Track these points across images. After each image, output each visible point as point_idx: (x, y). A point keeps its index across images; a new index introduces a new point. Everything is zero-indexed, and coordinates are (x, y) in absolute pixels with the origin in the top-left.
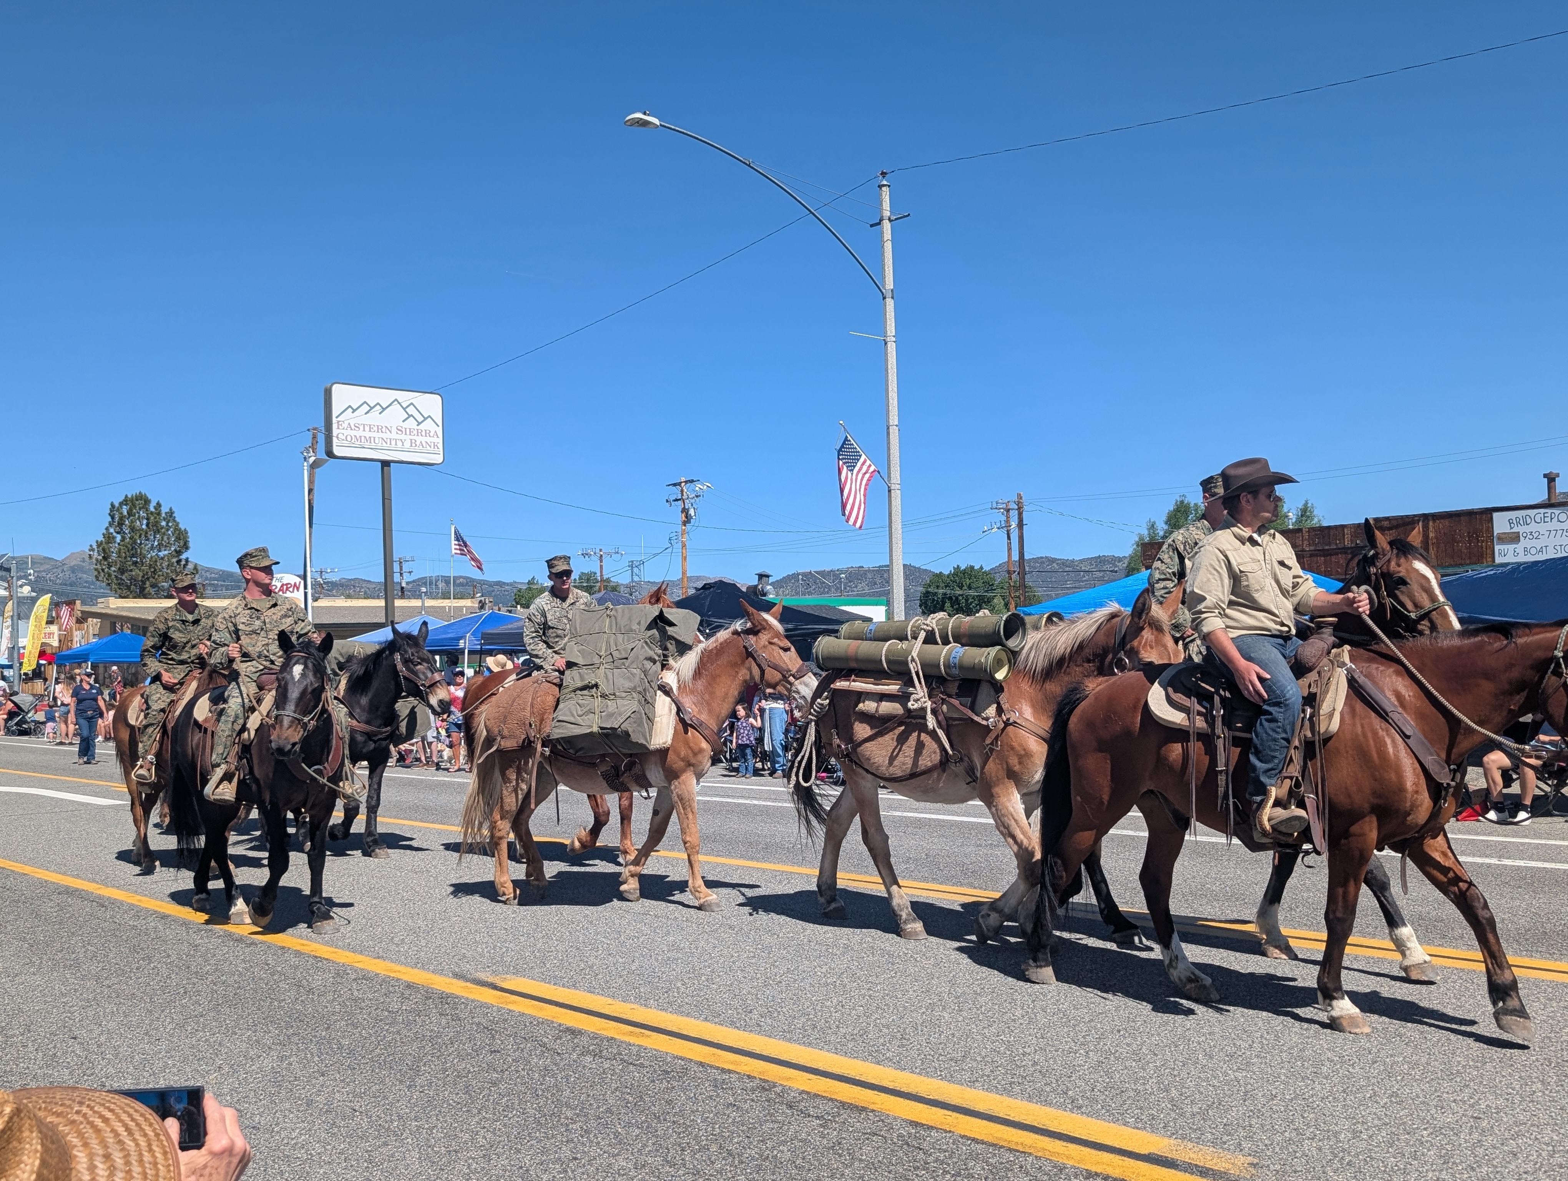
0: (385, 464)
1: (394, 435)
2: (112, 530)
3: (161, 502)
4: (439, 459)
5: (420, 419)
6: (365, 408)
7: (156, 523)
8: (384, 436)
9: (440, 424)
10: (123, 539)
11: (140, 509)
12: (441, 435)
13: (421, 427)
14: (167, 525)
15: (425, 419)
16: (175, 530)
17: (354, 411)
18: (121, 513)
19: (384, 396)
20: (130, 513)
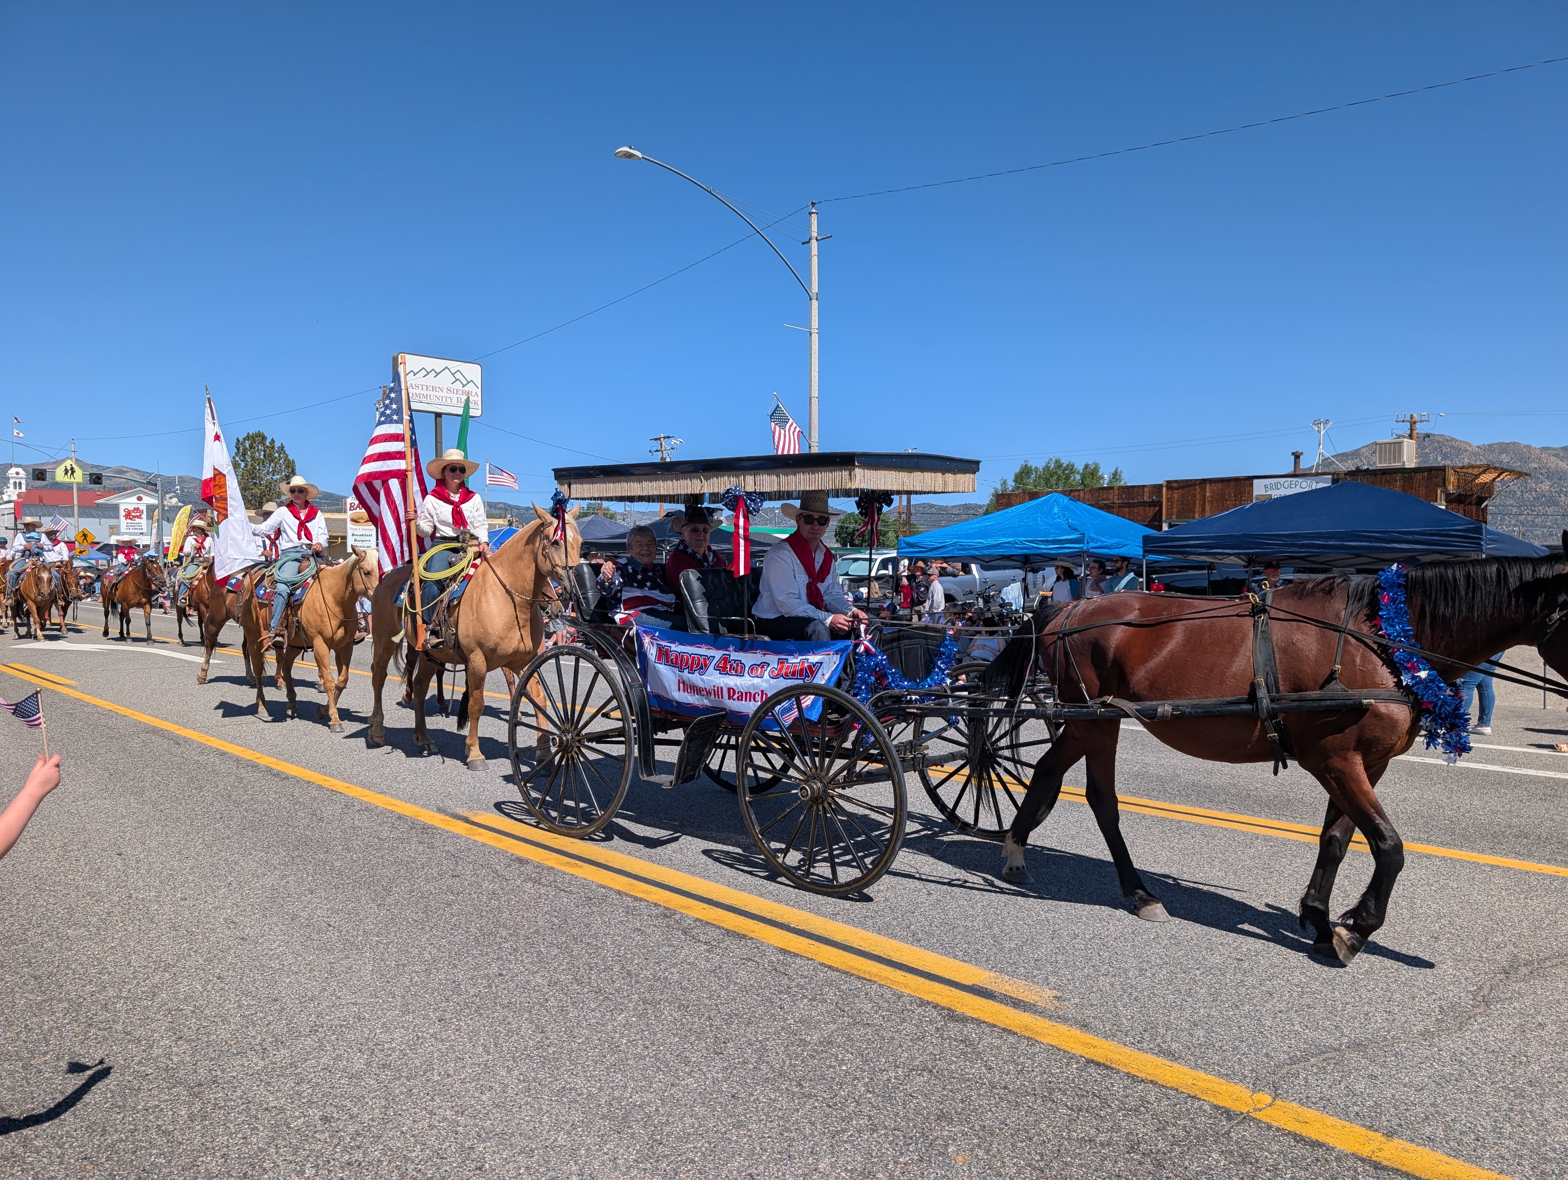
0: (438, 415)
1: (445, 394)
3: (275, 439)
5: (465, 382)
6: (424, 373)
7: (272, 454)
8: (437, 394)
9: (480, 386)
11: (259, 444)
12: (480, 395)
13: (466, 388)
14: (279, 456)
15: (469, 382)
16: (286, 459)
17: (415, 374)
18: (245, 447)
19: (438, 364)
20: (251, 446)
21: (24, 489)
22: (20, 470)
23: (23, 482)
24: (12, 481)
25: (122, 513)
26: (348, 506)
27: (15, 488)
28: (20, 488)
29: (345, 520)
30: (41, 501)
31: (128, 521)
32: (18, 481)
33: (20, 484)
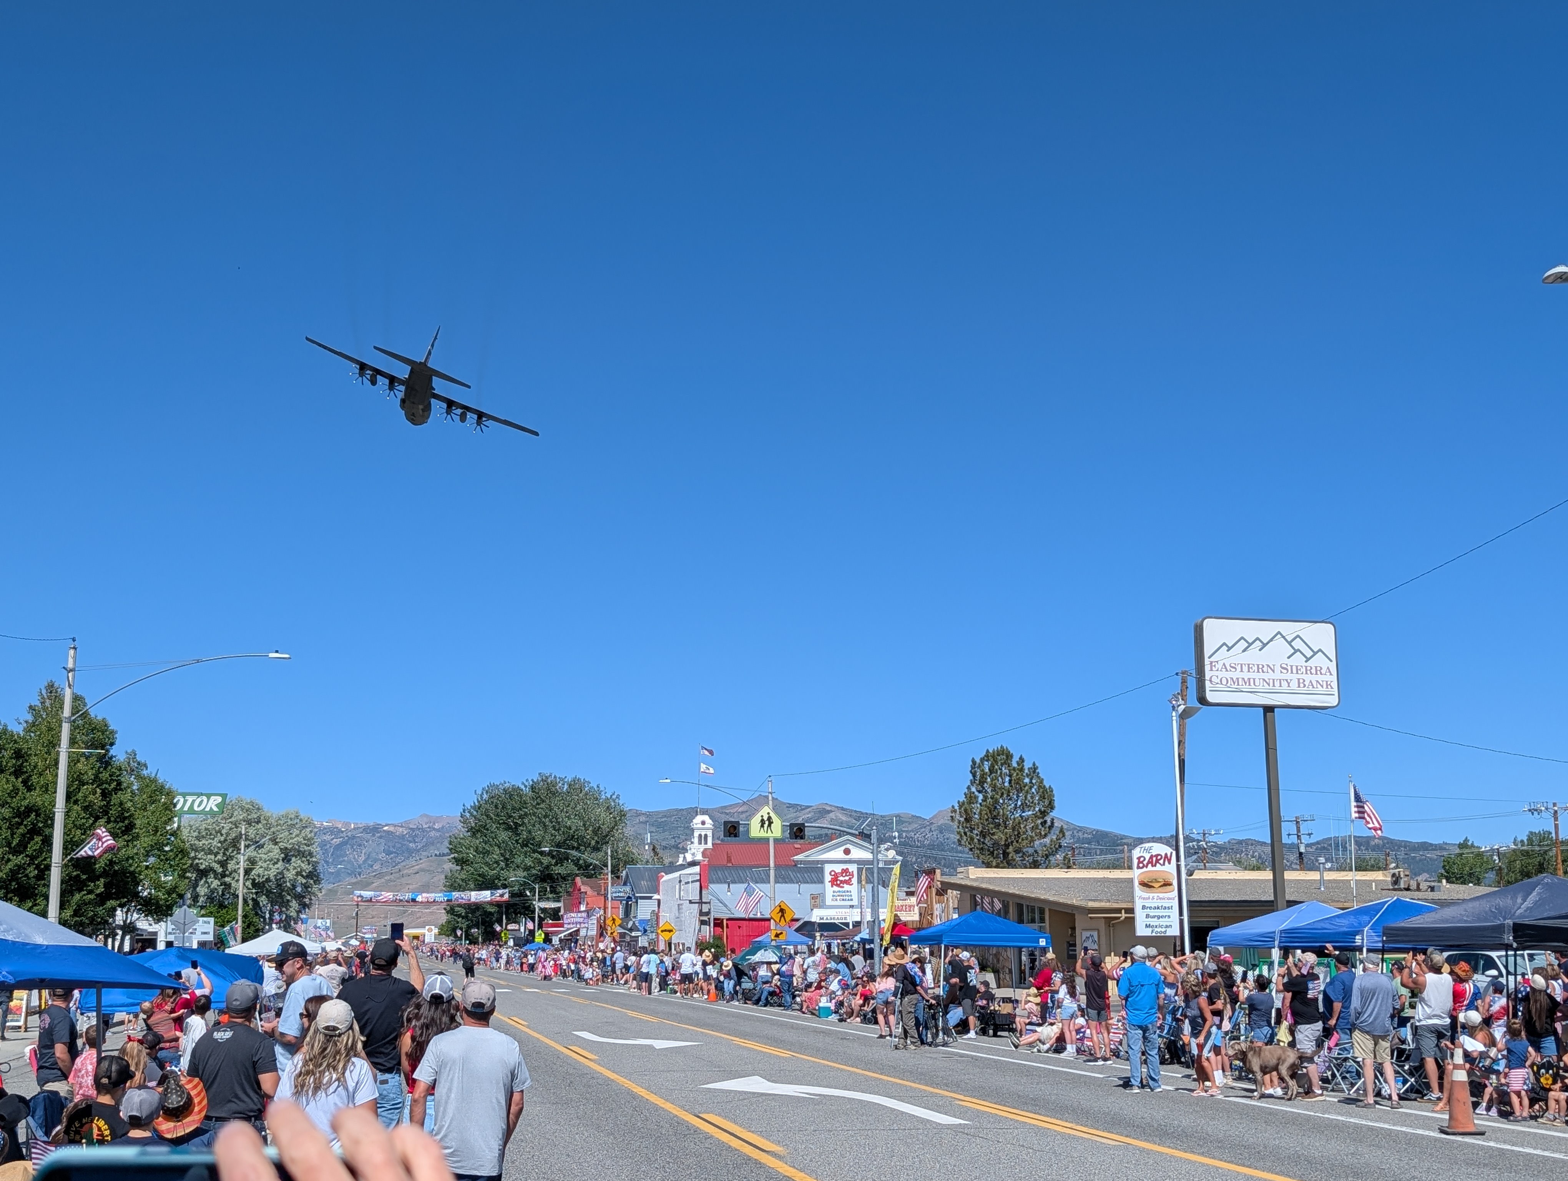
0: (1268, 709)
1: (1277, 675)
2: (973, 789)
4: (1333, 701)
9: (1334, 659)
10: (985, 800)
12: (1334, 672)
21: (710, 845)
22: (706, 818)
23: (710, 833)
26: (1135, 862)
28: (706, 843)
29: (1131, 882)
32: (703, 834)
33: (706, 836)
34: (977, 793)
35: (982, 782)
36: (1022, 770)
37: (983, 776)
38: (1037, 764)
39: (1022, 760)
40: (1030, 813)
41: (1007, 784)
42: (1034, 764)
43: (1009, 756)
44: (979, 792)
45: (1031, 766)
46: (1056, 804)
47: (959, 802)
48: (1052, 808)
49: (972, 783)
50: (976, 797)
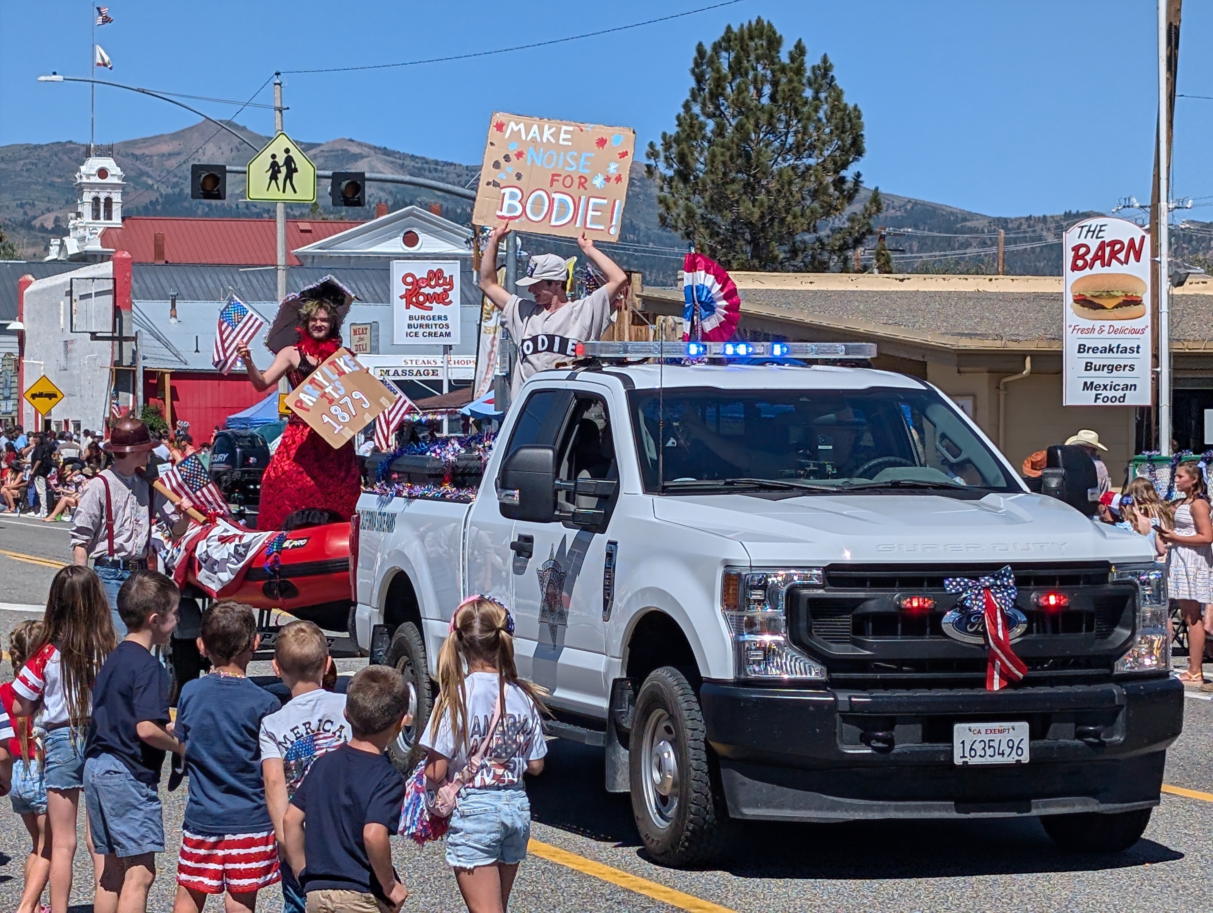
2: (696, 109)
3: (805, 42)
7: (794, 93)
10: (720, 131)
11: (758, 60)
14: (816, 98)
16: (834, 108)
18: (718, 71)
20: (737, 69)
21: (117, 220)
22: (108, 163)
23: (117, 197)
24: (88, 197)
25: (398, 288)
26: (1069, 256)
27: (96, 217)
28: (109, 217)
29: (1058, 298)
30: (159, 253)
31: (415, 311)
32: (103, 196)
33: (109, 202)
34: (702, 118)
35: (715, 96)
36: (799, 71)
37: (719, 81)
38: (831, 60)
39: (800, 49)
40: (812, 161)
41: (765, 101)
42: (825, 60)
43: (774, 42)
44: (709, 116)
45: (818, 62)
46: (866, 144)
47: (664, 135)
48: (860, 152)
49: (694, 95)
50: (702, 126)
